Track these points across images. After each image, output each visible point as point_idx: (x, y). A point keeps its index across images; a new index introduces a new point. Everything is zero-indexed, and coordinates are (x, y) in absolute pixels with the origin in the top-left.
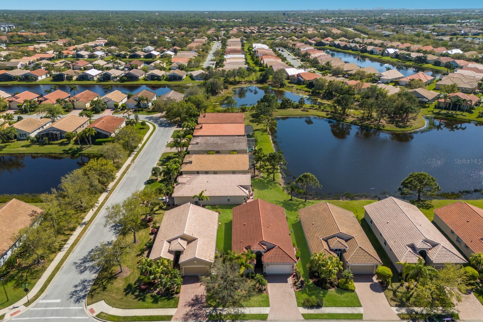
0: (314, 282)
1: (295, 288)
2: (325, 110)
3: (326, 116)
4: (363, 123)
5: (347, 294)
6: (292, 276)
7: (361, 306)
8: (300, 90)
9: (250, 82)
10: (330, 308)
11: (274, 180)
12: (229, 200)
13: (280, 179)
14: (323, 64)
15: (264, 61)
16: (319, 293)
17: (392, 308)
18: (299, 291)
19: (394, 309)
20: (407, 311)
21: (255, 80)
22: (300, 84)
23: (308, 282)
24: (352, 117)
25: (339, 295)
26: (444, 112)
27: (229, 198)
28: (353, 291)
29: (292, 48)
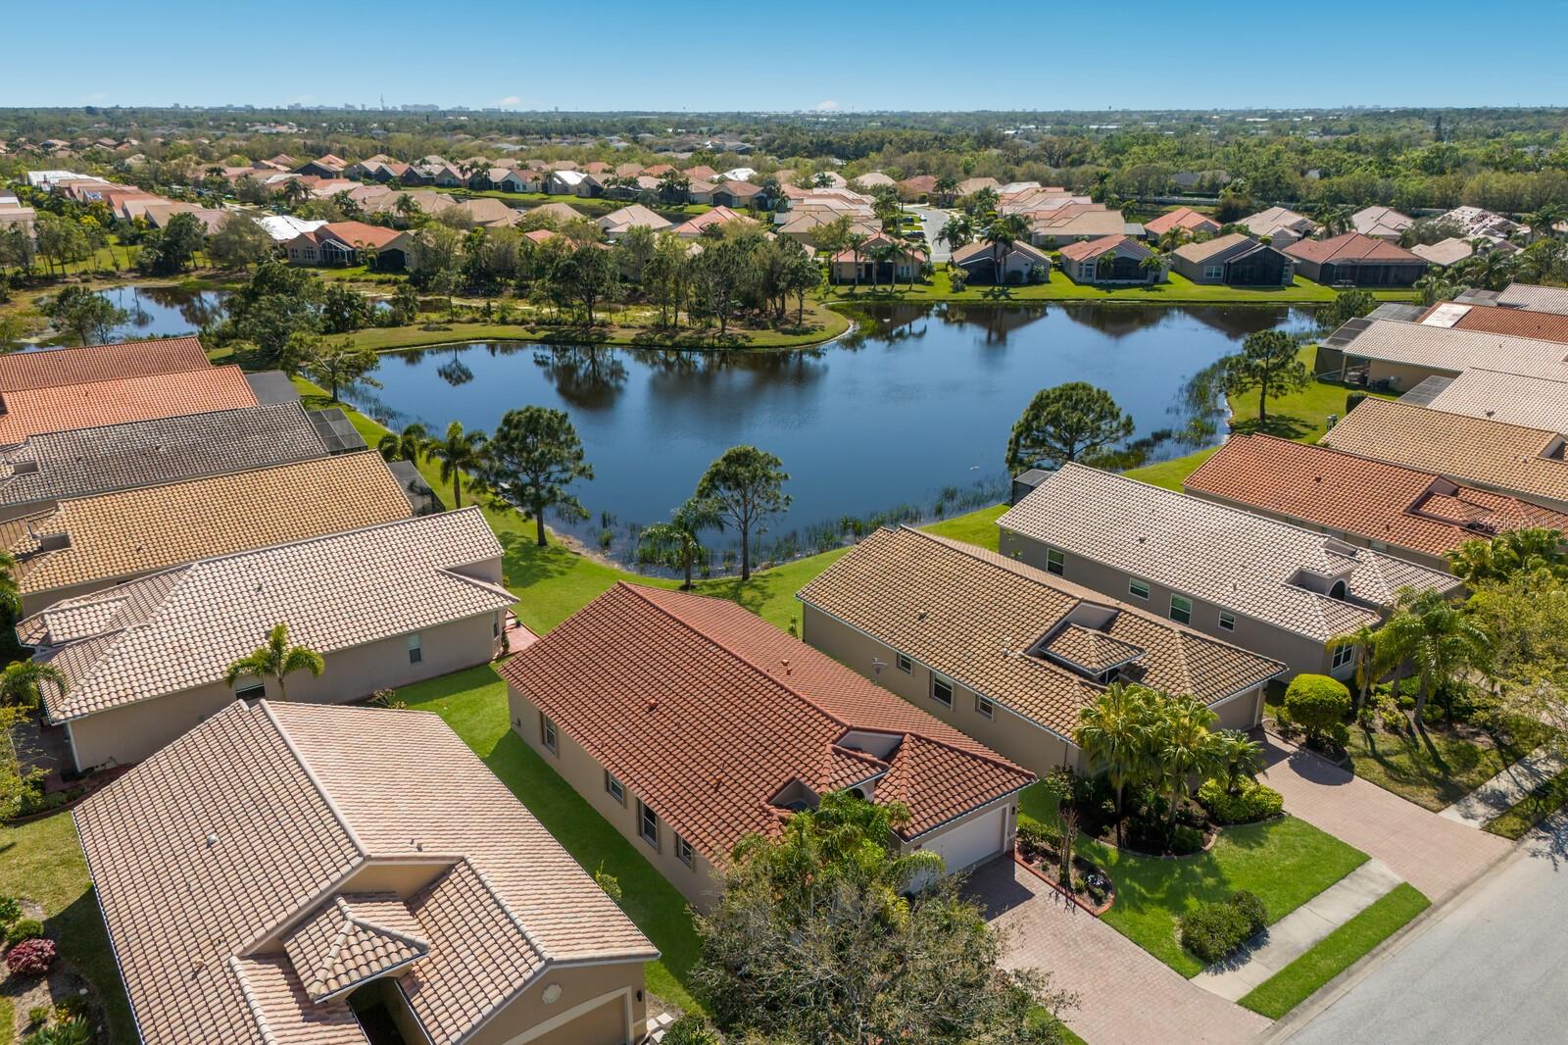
0: (1120, 844)
1: (1085, 899)
2: (510, 319)
3: (529, 335)
4: (677, 339)
5: (1274, 834)
6: (1019, 857)
7: (1364, 859)
8: (351, 281)
9: (108, 276)
10: (1290, 916)
11: (542, 542)
12: (416, 656)
13: (558, 539)
14: (381, 209)
15: (126, 212)
16: (1194, 876)
17: (1441, 814)
18: (1117, 906)
19: (1452, 814)
20: (1493, 805)
21: (125, 264)
22: (342, 266)
23: (1103, 853)
24: (623, 327)
25: (1257, 852)
26: (860, 290)
27: (412, 646)
28: (1278, 815)
29: (213, 183)
